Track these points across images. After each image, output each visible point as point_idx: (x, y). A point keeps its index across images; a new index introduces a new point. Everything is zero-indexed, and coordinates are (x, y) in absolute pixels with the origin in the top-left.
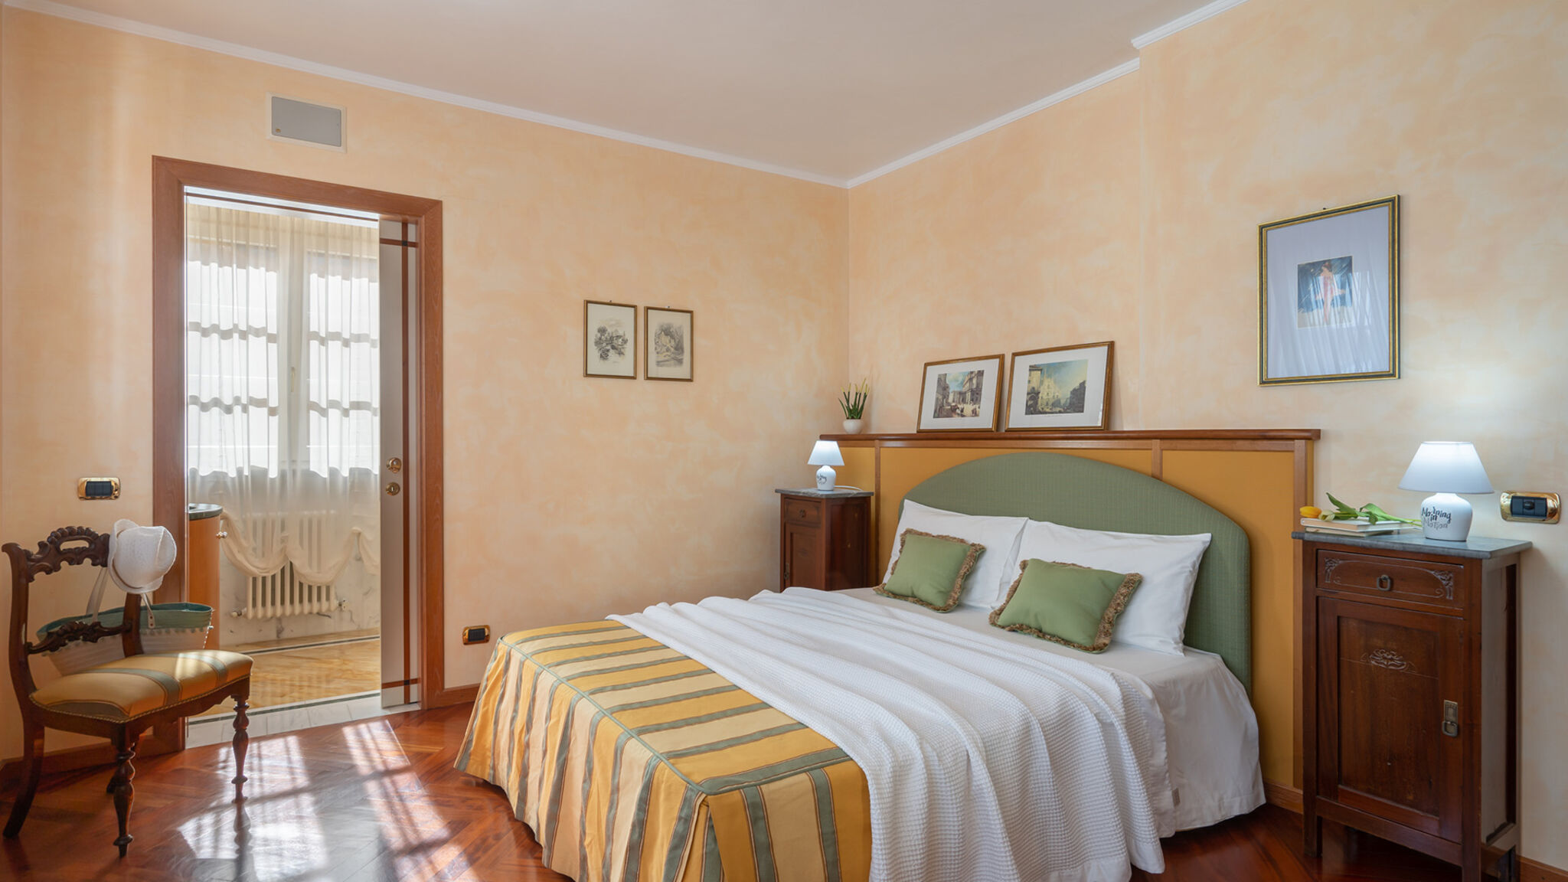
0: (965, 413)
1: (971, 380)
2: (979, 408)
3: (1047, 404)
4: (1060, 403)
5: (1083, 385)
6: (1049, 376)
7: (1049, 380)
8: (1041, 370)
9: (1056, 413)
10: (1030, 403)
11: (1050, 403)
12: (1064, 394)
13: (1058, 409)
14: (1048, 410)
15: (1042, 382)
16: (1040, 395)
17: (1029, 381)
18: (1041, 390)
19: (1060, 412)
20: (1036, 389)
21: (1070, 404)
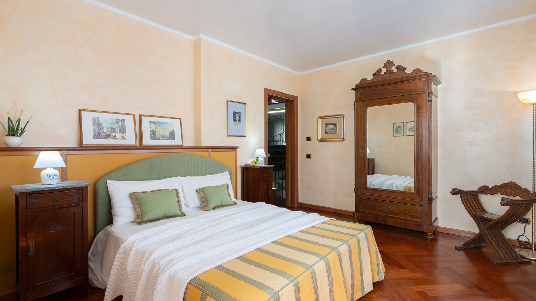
0: (117, 137)
1: (117, 122)
2: (126, 135)
3: (160, 136)
4: (165, 136)
5: (173, 131)
6: (159, 126)
7: (159, 127)
8: (155, 124)
9: (164, 140)
10: (152, 135)
11: (161, 136)
12: (167, 134)
13: (165, 139)
14: (160, 139)
15: (156, 128)
16: (156, 133)
17: (150, 127)
18: (156, 131)
19: (166, 140)
20: (154, 130)
21: (169, 137)
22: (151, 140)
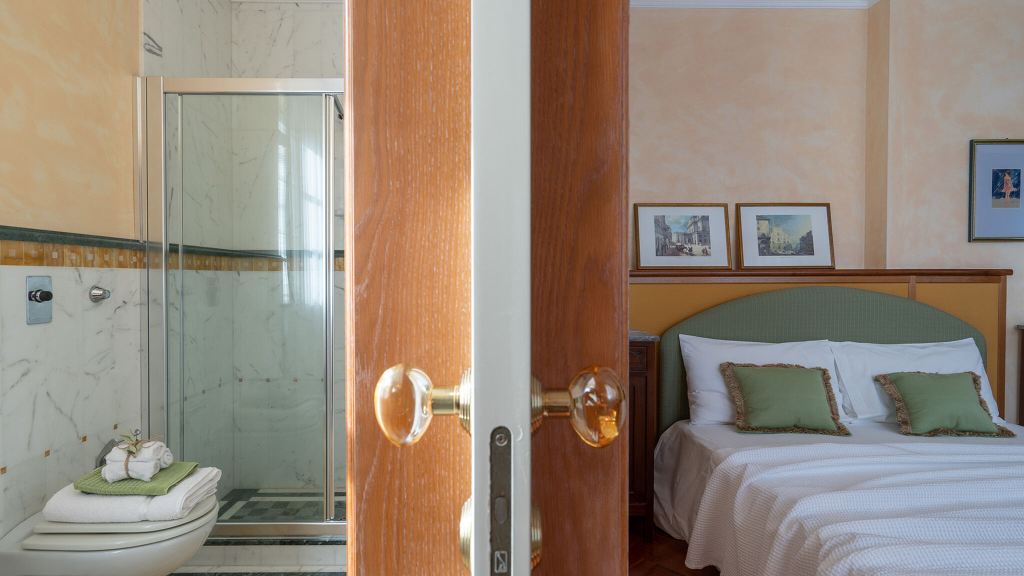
0: (694, 251)
1: (695, 223)
2: (710, 248)
3: (779, 248)
4: (791, 247)
5: (810, 234)
6: (777, 225)
7: (778, 228)
8: (769, 220)
9: (789, 255)
10: (762, 246)
11: (782, 246)
12: (795, 240)
13: (790, 252)
14: (780, 253)
15: (771, 230)
16: (771, 240)
17: (758, 229)
18: (771, 236)
19: (793, 254)
20: (766, 235)
21: (801, 248)
22: (760, 255)
